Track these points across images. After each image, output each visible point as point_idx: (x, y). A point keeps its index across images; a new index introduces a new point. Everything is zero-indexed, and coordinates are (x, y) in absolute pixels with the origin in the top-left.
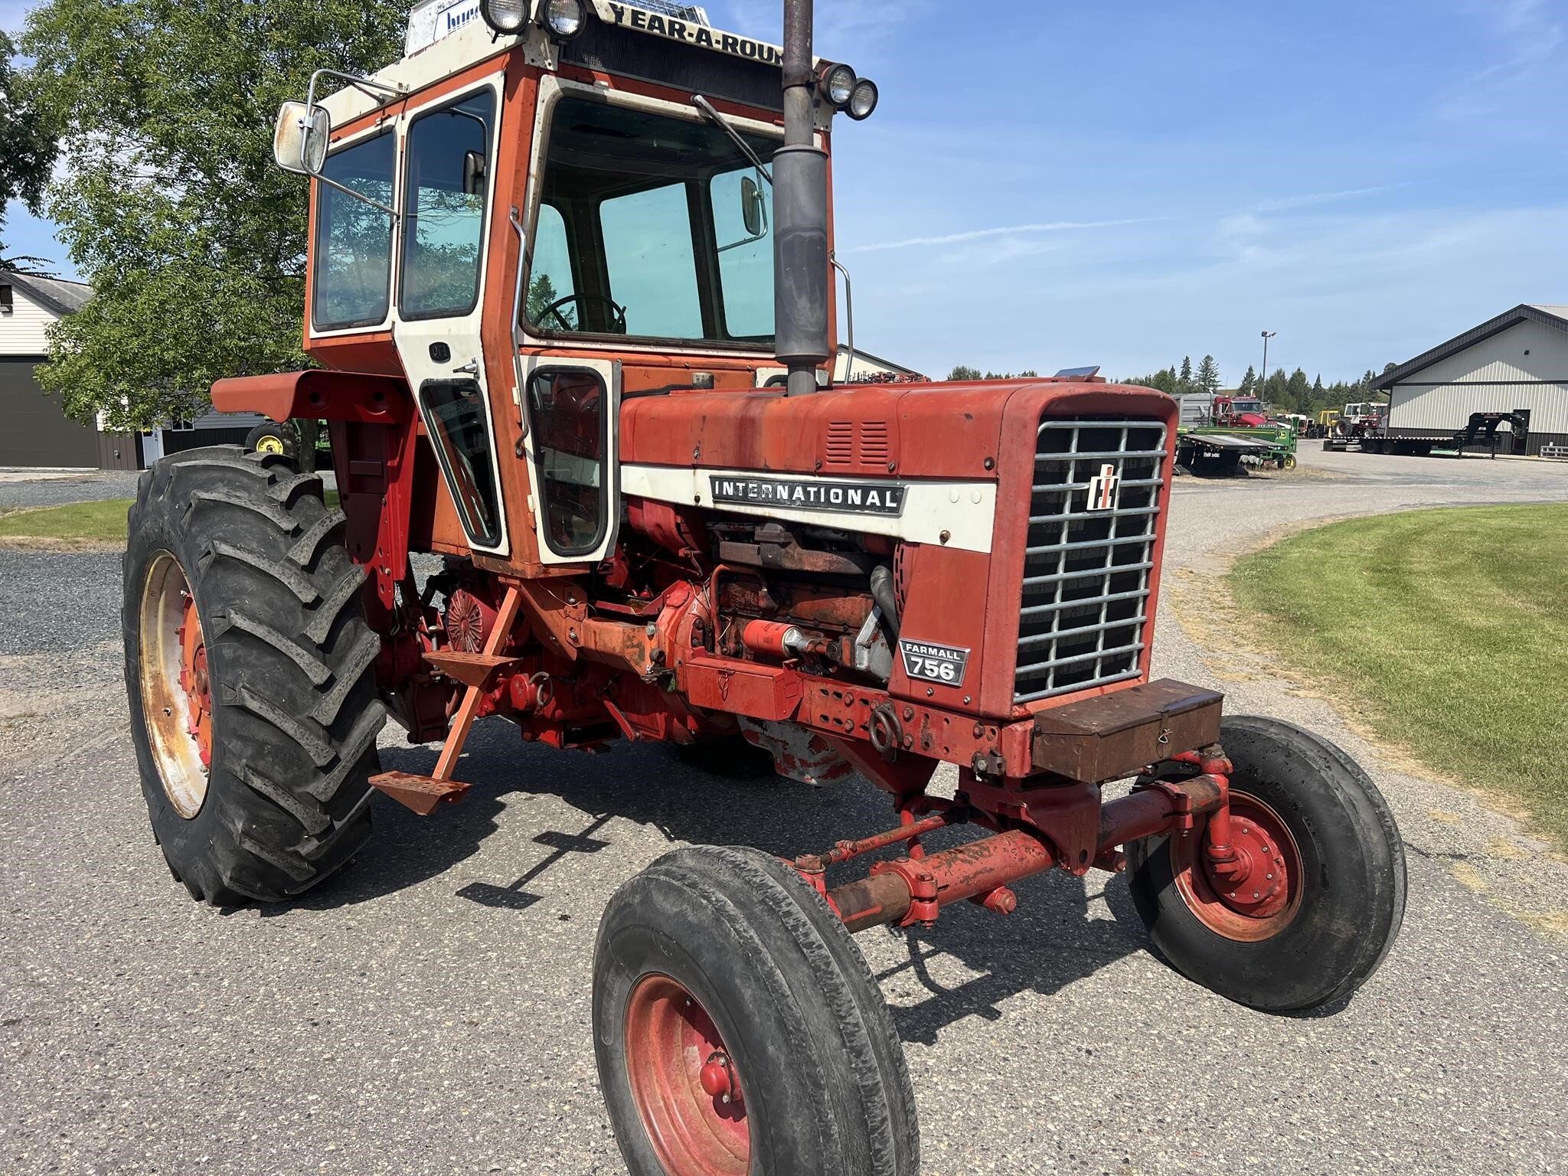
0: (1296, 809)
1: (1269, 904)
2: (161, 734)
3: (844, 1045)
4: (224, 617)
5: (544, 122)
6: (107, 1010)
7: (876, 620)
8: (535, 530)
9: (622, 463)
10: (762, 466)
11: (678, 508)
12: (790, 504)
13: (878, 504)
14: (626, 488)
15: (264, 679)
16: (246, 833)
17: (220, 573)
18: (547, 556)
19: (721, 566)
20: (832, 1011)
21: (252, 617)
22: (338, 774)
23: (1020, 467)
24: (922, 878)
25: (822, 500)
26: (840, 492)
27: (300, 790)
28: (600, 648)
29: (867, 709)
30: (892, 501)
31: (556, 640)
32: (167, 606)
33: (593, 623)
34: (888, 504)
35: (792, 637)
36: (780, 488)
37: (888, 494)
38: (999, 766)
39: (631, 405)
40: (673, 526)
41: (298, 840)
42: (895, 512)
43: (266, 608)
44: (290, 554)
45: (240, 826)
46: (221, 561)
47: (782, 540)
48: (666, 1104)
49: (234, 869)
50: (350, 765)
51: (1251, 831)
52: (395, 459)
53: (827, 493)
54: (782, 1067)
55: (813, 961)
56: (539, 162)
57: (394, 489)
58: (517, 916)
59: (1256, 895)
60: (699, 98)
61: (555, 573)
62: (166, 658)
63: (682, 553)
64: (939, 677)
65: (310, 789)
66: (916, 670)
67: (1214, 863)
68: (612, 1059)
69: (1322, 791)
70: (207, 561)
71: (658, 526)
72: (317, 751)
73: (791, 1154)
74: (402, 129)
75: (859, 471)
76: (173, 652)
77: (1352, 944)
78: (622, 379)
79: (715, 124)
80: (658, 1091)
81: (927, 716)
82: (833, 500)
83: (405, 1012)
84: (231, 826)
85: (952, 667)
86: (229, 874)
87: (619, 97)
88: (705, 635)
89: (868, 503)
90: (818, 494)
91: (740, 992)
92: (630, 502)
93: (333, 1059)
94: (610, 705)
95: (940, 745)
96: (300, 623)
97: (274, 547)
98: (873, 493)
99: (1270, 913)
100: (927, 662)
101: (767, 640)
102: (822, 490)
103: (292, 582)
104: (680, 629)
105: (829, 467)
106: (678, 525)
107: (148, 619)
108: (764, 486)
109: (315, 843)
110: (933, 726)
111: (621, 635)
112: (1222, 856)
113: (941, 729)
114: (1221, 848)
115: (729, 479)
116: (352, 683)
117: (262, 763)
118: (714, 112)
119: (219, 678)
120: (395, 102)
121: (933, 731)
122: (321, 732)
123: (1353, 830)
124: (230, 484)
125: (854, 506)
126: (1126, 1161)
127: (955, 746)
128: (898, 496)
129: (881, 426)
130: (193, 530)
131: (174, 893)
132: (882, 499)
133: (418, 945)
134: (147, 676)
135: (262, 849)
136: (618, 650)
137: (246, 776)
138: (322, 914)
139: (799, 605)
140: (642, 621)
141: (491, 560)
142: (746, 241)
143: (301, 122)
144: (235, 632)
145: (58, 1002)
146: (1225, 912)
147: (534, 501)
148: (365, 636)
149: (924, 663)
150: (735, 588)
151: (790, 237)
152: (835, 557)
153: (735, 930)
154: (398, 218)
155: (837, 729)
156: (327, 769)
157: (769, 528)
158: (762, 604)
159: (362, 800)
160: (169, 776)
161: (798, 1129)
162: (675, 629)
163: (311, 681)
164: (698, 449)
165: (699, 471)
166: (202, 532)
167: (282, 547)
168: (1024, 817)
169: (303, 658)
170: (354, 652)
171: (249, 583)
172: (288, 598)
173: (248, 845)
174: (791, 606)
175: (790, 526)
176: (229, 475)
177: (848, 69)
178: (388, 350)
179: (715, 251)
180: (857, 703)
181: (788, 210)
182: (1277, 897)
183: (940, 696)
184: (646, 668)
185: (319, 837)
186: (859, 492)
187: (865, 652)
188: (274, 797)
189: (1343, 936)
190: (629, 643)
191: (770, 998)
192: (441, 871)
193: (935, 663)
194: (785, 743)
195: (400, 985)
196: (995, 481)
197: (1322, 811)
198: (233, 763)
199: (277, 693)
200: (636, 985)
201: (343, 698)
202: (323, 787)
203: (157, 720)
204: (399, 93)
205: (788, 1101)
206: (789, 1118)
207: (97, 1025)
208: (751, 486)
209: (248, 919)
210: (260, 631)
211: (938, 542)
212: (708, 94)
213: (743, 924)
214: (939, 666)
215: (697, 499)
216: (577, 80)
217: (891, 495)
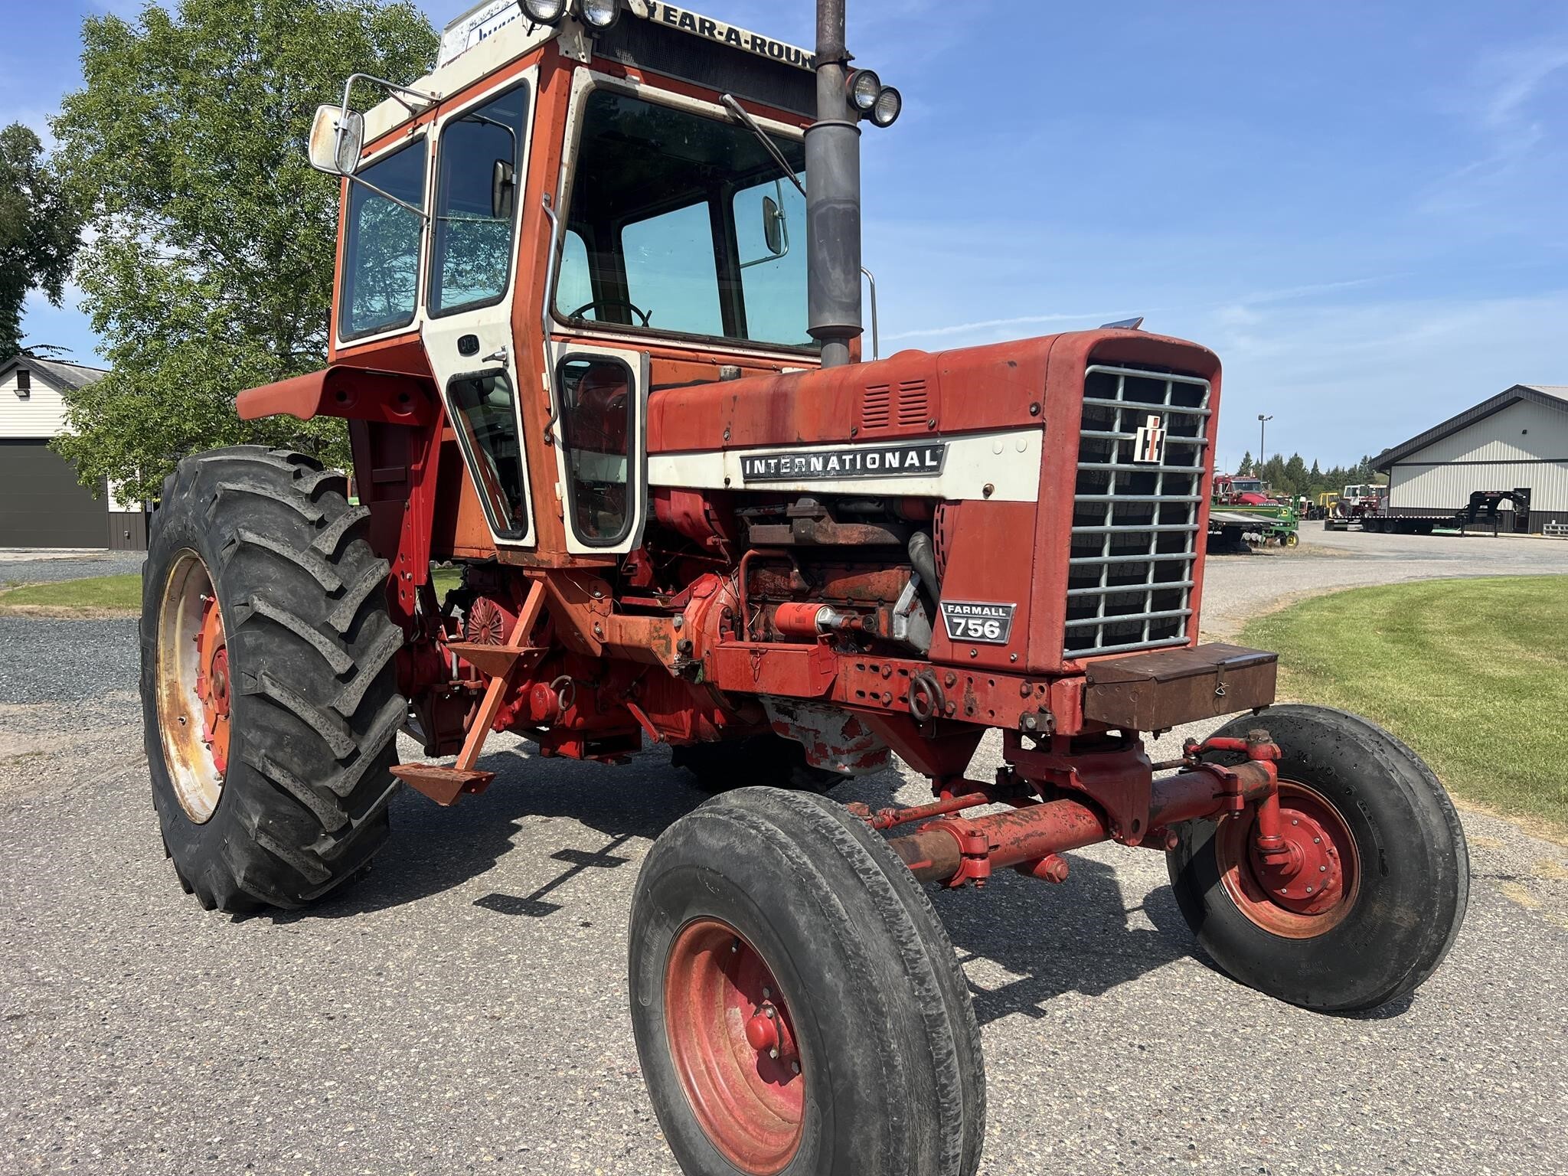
0: (1350, 794)
1: (1323, 898)
2: (176, 743)
3: (906, 972)
4: (247, 604)
5: (577, 112)
6: (114, 1006)
7: (914, 588)
8: (562, 519)
9: (649, 454)
10: (795, 440)
11: (707, 494)
12: (824, 475)
13: (918, 464)
14: (652, 481)
15: (285, 667)
16: (262, 829)
17: (244, 562)
18: (574, 546)
19: (751, 552)
20: (892, 937)
21: (275, 604)
22: (358, 768)
23: (1068, 409)
24: (973, 834)
25: (858, 467)
26: (877, 456)
27: (319, 784)
28: (626, 641)
29: (906, 679)
30: (932, 459)
31: (581, 636)
32: (186, 611)
33: (619, 618)
34: (928, 463)
35: (826, 615)
36: (814, 460)
37: (928, 453)
38: (1049, 722)
39: (658, 396)
40: (702, 513)
41: (314, 839)
42: (936, 471)
43: (289, 596)
44: (314, 543)
45: (256, 820)
46: (246, 549)
47: (816, 513)
48: (707, 1068)
49: (248, 869)
50: (370, 760)
51: (1301, 822)
52: (418, 462)
53: (864, 460)
54: (841, 995)
55: (871, 887)
56: (572, 152)
57: (417, 494)
58: (537, 923)
59: (1309, 889)
60: (728, 97)
61: (581, 563)
62: (183, 666)
63: (710, 541)
64: (983, 636)
65: (329, 783)
66: (959, 632)
67: (1264, 855)
68: (650, 1020)
69: (1376, 773)
70: (230, 550)
71: (686, 514)
72: (338, 742)
73: (851, 1089)
74: (432, 132)
75: (897, 433)
76: (190, 660)
77: (1414, 933)
78: (650, 371)
79: (743, 125)
80: (699, 1054)
81: (970, 680)
82: (869, 466)
83: (424, 1007)
84: (247, 822)
85: (997, 624)
86: (242, 874)
87: (650, 92)
88: (733, 622)
89: (906, 465)
90: (853, 461)
91: (794, 919)
92: (657, 493)
93: (350, 1049)
94: (633, 708)
95: (984, 709)
96: (323, 612)
97: (298, 537)
98: (913, 454)
99: (1324, 909)
100: (971, 622)
101: (799, 620)
102: (858, 457)
103: (316, 570)
104: (708, 618)
105: (866, 433)
106: (706, 512)
107: (166, 626)
108: (797, 460)
109: (332, 842)
110: (977, 689)
111: (648, 626)
112: (1273, 846)
113: (985, 691)
114: (1271, 839)
115: (760, 458)
116: (374, 674)
117: (281, 754)
118: (742, 111)
119: (239, 667)
120: (427, 110)
121: (976, 695)
122: (342, 724)
123: (1411, 812)
124: (256, 477)
125: (892, 470)
126: (1192, 1147)
127: (1001, 708)
128: (938, 455)
129: (921, 384)
130: (218, 521)
131: (184, 904)
132: (922, 459)
133: (435, 948)
134: (163, 684)
135: (277, 845)
136: (644, 642)
137: (264, 766)
138: (335, 921)
139: (832, 584)
140: (666, 613)
141: (516, 554)
142: (767, 259)
143: (336, 124)
144: (258, 619)
145: (63, 999)
146: (1276, 910)
147: (562, 489)
148: (387, 629)
149: (967, 623)
150: (764, 574)
151: (823, 210)
152: (870, 528)
153: (787, 856)
154: (428, 220)
155: (875, 703)
156: (346, 762)
157: (803, 503)
158: (794, 584)
159: (380, 798)
160: (182, 784)
161: (859, 1062)
162: (703, 619)
163: (333, 670)
164: (728, 430)
165: (729, 453)
166: (226, 522)
167: (307, 537)
168: (1074, 782)
169: (325, 646)
170: (376, 644)
171: (272, 571)
172: (311, 586)
173: (264, 841)
174: (823, 586)
175: (823, 498)
176: (255, 469)
177: (872, 75)
178: (416, 352)
179: (737, 267)
180: (896, 675)
181: (822, 183)
182: (1331, 891)
183: (985, 657)
184: (672, 659)
185: (336, 835)
186: (897, 454)
187: (904, 621)
188: (292, 789)
189: (1405, 924)
190: (655, 634)
191: (826, 923)
192: (457, 884)
193: (980, 622)
194: (817, 732)
195: (418, 984)
196: (1041, 426)
197: (1377, 794)
198: (251, 755)
199: (299, 682)
200: (677, 936)
201: (364, 689)
202: (342, 781)
203: (172, 729)
204: (432, 101)
205: (848, 1032)
206: (849, 1048)
207: (104, 1019)
208: (783, 461)
209: (260, 926)
210: (283, 618)
211: (981, 497)
212: (736, 95)
213: (795, 850)
214: (983, 625)
215: (727, 481)
216: (609, 73)
217: (931, 453)
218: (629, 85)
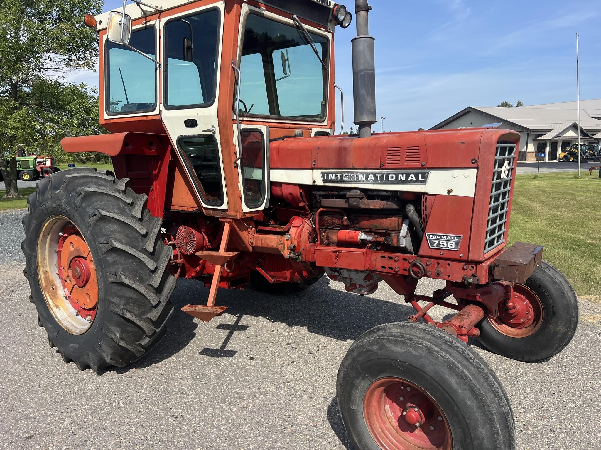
0: (541, 287)
1: (526, 323)
2: (51, 298)
3: (496, 396)
4: (108, 243)
5: (243, 24)
6: (73, 425)
7: (407, 227)
8: (241, 198)
9: (271, 169)
10: (351, 167)
11: (301, 186)
12: (367, 182)
13: (415, 179)
14: (271, 179)
15: (128, 269)
16: (121, 338)
17: (102, 224)
18: (246, 209)
19: (321, 209)
20: (488, 384)
21: (121, 242)
22: (160, 308)
23: (489, 162)
24: (462, 327)
25: (384, 179)
26: (394, 175)
27: (144, 317)
28: (265, 245)
29: (407, 262)
30: (422, 178)
31: (244, 244)
32: (51, 240)
33: (258, 235)
34: (420, 179)
35: (362, 236)
36: (361, 175)
37: (420, 175)
38: (478, 280)
39: (275, 144)
40: (299, 194)
41: (140, 338)
42: (424, 182)
43: (126, 238)
44: (133, 214)
45: (118, 335)
46: (103, 218)
47: (361, 197)
48: (382, 430)
49: (111, 355)
50: (165, 304)
51: (519, 297)
52: (155, 170)
53: (387, 176)
54: (475, 409)
55: (476, 365)
56: (241, 41)
57: (156, 184)
59: (522, 320)
60: (295, 16)
61: (247, 215)
62: (50, 264)
63: (301, 204)
64: (447, 247)
65: (149, 316)
66: (435, 245)
67: (508, 310)
68: (356, 415)
69: (550, 280)
70: (95, 218)
71: (291, 194)
72: (152, 298)
73: (481, 444)
74: (159, 25)
75: (404, 167)
76: (53, 261)
77: (565, 334)
78: (268, 133)
79: (299, 28)
80: (378, 425)
81: (438, 263)
82: (390, 179)
83: (213, 407)
84: (113, 336)
85: (453, 243)
86: (110, 357)
88: (314, 237)
89: (409, 179)
90: (382, 177)
92: (273, 184)
93: (195, 432)
94: (260, 270)
95: (445, 274)
96: (141, 244)
97: (124, 211)
98: (412, 175)
99: (526, 326)
100: (441, 242)
101: (350, 238)
102: (384, 176)
103: (136, 225)
104: (302, 236)
105: (387, 166)
106: (301, 193)
107: (42, 248)
108: (352, 175)
109: (148, 339)
110: (441, 267)
111: (277, 240)
112: (512, 307)
113: (446, 268)
114: (511, 304)
115: (332, 173)
116: (164, 268)
117: (129, 306)
118: (300, 23)
119: (106, 271)
121: (442, 269)
122: (153, 290)
123: (563, 293)
124: (95, 184)
125: (401, 181)
127: (453, 274)
128: (425, 177)
129: (417, 148)
130: (83, 205)
132: (417, 178)
133: (198, 377)
134: (41, 273)
135: (127, 344)
136: (275, 246)
137: (123, 313)
139: (362, 223)
140: (283, 233)
141: (215, 212)
142: (283, 78)
143: (120, 21)
144: (114, 250)
145: (46, 425)
146: (508, 328)
147: (241, 186)
148: (165, 248)
149: (439, 242)
150: (327, 218)
151: (363, 73)
152: (385, 202)
153: (441, 356)
154: (160, 65)
155: (391, 271)
156: (156, 307)
157: (353, 192)
158: (345, 223)
159: (167, 318)
160: (59, 316)
161: (484, 433)
162: (300, 236)
163: (149, 269)
164: (315, 161)
165: (315, 171)
166: (88, 206)
167: (128, 210)
168: (478, 299)
169: (145, 259)
170: (162, 255)
171: (115, 227)
172: (134, 233)
173: (122, 344)
174: (357, 223)
175: (363, 190)
176: (94, 180)
178: (158, 124)
179: (274, 81)
180: (401, 260)
181: (362, 62)
182: (529, 320)
183: (446, 255)
184: (287, 254)
185: (150, 337)
186: (404, 175)
187: (404, 240)
188: (135, 321)
189: (562, 331)
190: (280, 243)
191: (465, 382)
192: (186, 345)
193: (445, 242)
194: (351, 279)
195: (202, 396)
196: (477, 168)
197: (551, 287)
198: (115, 308)
199: (135, 276)
200: (372, 383)
201: (162, 275)
202: (155, 315)
203: (48, 292)
204: (157, 10)
205: (479, 422)
206: (480, 429)
207: (73, 432)
208: (344, 175)
209: (111, 376)
210: (126, 248)
211: (446, 194)
212: (298, 16)
213: (443, 354)
214: (447, 243)
215: (314, 182)
216: (254, 6)
217: (421, 176)
218: (261, 11)
